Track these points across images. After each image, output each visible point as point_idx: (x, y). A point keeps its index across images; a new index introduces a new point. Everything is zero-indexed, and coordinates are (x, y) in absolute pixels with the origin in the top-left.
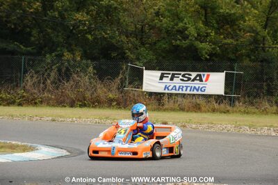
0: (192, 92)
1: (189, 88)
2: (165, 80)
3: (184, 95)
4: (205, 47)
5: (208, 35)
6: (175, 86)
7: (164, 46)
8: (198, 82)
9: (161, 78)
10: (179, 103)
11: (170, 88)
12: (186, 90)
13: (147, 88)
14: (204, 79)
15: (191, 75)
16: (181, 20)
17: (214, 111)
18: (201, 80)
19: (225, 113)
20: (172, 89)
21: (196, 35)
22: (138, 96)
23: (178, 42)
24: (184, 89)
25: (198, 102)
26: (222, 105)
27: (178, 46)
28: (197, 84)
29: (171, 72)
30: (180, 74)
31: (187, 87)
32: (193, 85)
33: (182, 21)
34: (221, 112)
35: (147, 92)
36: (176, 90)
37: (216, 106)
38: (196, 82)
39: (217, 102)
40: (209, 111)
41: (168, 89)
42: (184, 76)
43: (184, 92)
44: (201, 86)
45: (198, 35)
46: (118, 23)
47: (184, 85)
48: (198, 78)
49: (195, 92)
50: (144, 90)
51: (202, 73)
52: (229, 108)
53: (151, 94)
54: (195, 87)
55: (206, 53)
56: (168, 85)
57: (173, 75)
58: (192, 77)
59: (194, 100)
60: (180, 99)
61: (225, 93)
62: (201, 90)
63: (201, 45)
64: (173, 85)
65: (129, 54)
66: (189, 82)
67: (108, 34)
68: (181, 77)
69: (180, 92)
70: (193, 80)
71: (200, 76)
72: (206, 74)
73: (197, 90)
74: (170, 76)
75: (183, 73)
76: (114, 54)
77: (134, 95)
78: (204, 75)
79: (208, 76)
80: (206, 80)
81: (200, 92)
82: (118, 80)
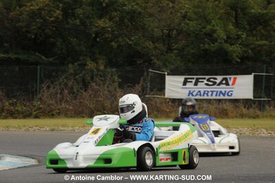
0: (218, 97)
1: (215, 93)
2: (188, 85)
3: (209, 101)
4: (235, 50)
5: (239, 37)
6: (200, 92)
7: (192, 51)
8: (224, 86)
9: (185, 83)
10: (204, 109)
11: (194, 94)
12: (212, 95)
13: (170, 95)
14: (230, 82)
15: (216, 79)
16: (209, 22)
17: (242, 116)
18: (227, 84)
19: (254, 118)
20: (197, 95)
21: (225, 37)
22: (161, 103)
23: (207, 46)
24: (210, 94)
25: (225, 107)
26: (251, 111)
27: (207, 50)
28: (223, 88)
29: (195, 77)
30: (205, 79)
31: (212, 92)
32: (219, 90)
33: (210, 24)
34: (250, 117)
35: (170, 99)
36: (200, 95)
37: (245, 111)
38: (222, 86)
39: (245, 107)
40: (237, 117)
41: (193, 95)
42: (208, 80)
43: (210, 97)
44: (228, 90)
45: (227, 38)
46: (143, 29)
47: (209, 90)
48: (224, 82)
49: (222, 97)
50: (166, 96)
51: (228, 77)
52: (258, 112)
53: (174, 100)
54: (221, 92)
55: (237, 56)
56: (192, 90)
57: (197, 79)
58: (218, 81)
59: (220, 106)
60: (205, 105)
61: (254, 97)
62: (228, 95)
63: (231, 48)
64: (197, 90)
65: (155, 61)
66: (215, 86)
67: (133, 40)
68: (205, 82)
69: (205, 97)
70: (219, 85)
71: (226, 79)
72: (233, 77)
73: (224, 95)
74: (194, 81)
75: (207, 77)
76: (139, 61)
77: (156, 102)
78: (230, 78)
79: (235, 79)
80: (233, 84)
81: (226, 97)
82: (138, 87)
